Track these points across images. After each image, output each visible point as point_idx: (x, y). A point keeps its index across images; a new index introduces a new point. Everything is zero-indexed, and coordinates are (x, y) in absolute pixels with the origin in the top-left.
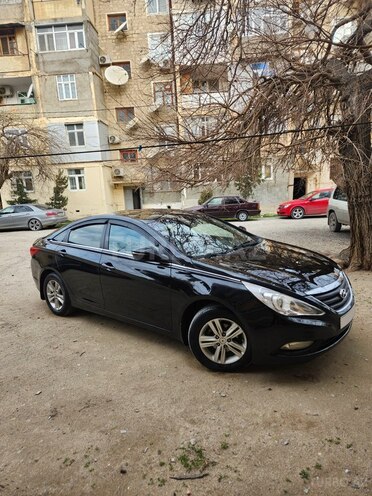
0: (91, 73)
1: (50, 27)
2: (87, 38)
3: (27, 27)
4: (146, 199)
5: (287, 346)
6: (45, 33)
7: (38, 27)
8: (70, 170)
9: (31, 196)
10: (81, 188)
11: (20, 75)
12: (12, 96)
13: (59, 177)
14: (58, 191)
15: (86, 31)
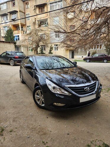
0: (63, 16)
1: (53, 3)
2: (63, 4)
3: (48, 4)
4: (76, 54)
5: (56, 104)
6: (52, 5)
7: (50, 4)
8: (55, 45)
9: (44, 52)
10: (57, 50)
11: (45, 18)
12: (43, 24)
13: (51, 47)
14: (50, 51)
15: (63, 3)
